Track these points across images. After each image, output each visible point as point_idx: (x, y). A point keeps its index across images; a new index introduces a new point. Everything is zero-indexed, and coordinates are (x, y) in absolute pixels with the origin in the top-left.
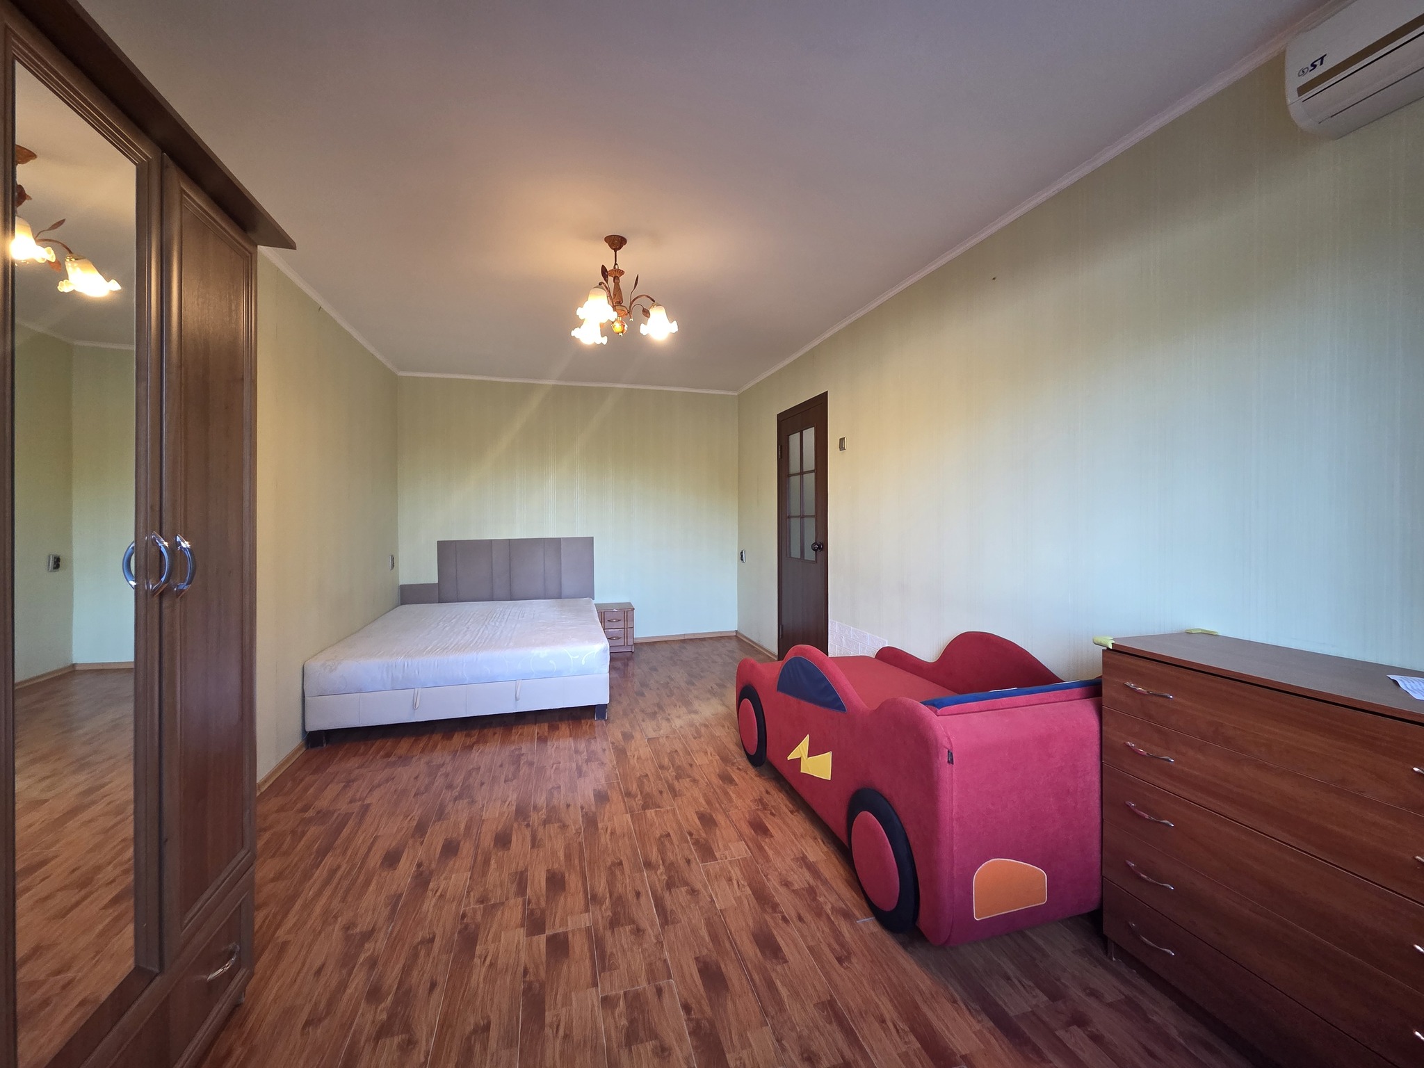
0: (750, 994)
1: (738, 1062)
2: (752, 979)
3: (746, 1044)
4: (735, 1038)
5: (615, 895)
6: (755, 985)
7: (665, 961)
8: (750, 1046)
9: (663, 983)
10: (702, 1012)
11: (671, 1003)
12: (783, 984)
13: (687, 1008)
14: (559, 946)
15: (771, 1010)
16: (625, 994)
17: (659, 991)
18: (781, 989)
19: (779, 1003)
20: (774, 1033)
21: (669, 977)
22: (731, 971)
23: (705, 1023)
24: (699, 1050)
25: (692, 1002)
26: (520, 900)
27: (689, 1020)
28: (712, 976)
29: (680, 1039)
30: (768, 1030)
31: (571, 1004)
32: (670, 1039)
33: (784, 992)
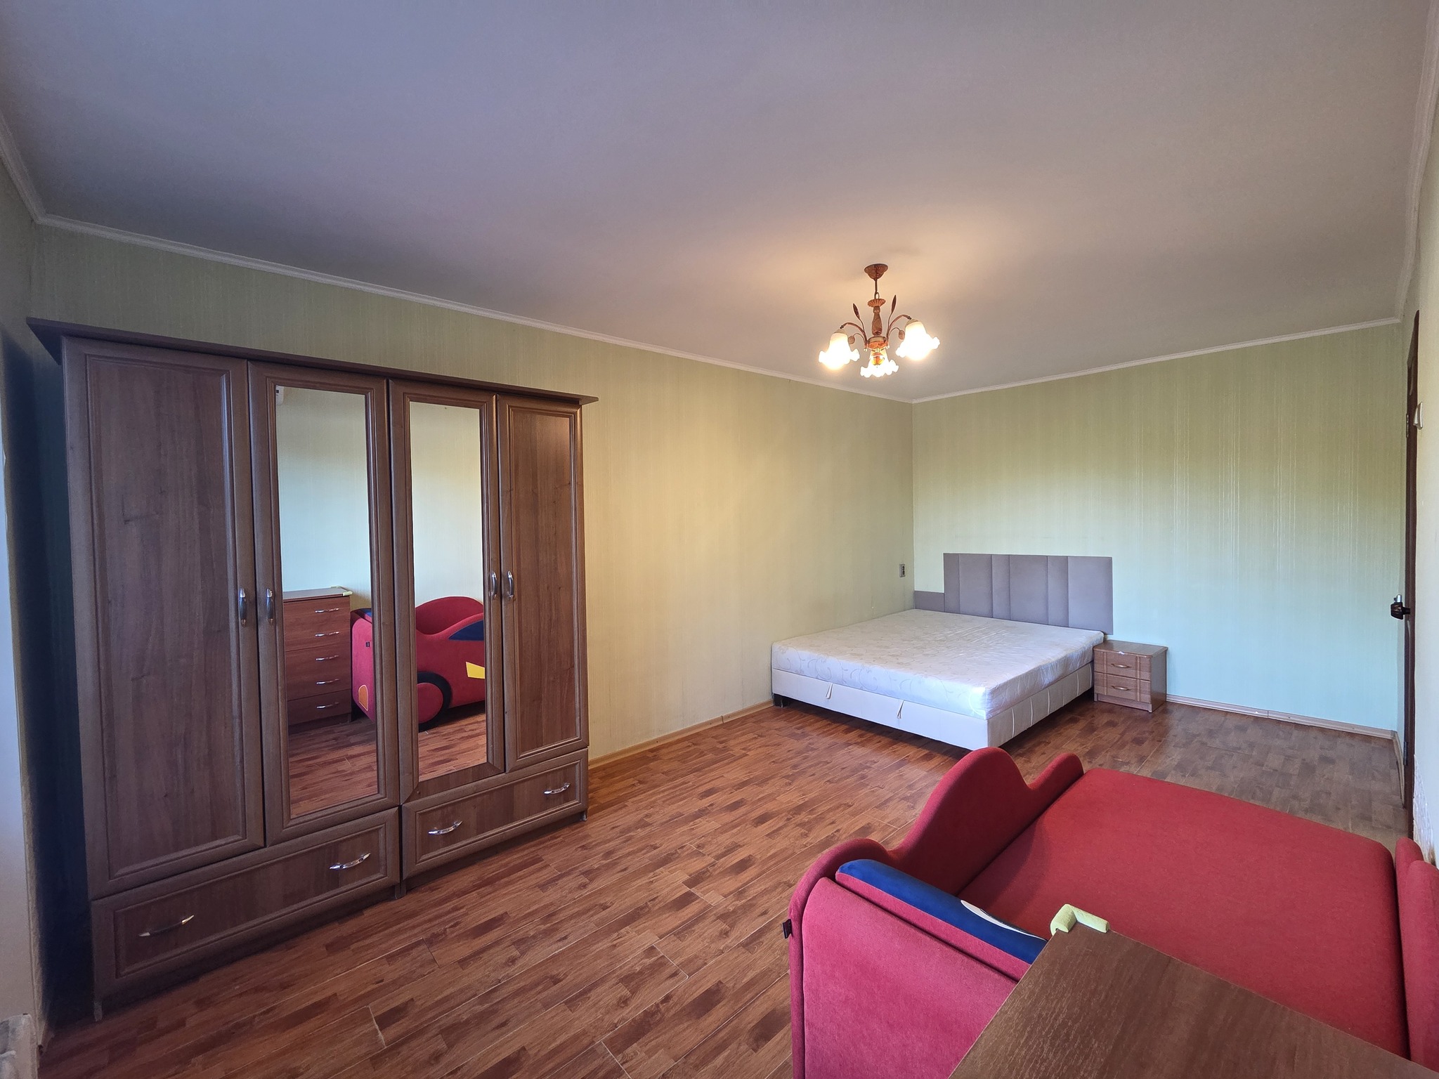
0: (702, 1036)
1: (632, 1054)
2: (721, 1030)
3: (650, 1053)
4: (653, 1043)
5: (754, 902)
6: (714, 1036)
7: (706, 964)
8: (650, 1057)
9: (682, 973)
10: (668, 1010)
11: (667, 987)
12: (727, 1059)
13: (667, 998)
14: (686, 899)
15: (692, 1059)
16: (663, 956)
17: (675, 974)
18: (720, 1057)
19: (704, 1062)
20: (670, 1070)
21: (690, 975)
22: (720, 1012)
23: (658, 1017)
24: (632, 1024)
25: (675, 999)
26: (713, 860)
27: (657, 1005)
28: (708, 1001)
29: (637, 1008)
30: (672, 1063)
31: (638, 935)
32: (634, 1003)
33: (719, 1060)
